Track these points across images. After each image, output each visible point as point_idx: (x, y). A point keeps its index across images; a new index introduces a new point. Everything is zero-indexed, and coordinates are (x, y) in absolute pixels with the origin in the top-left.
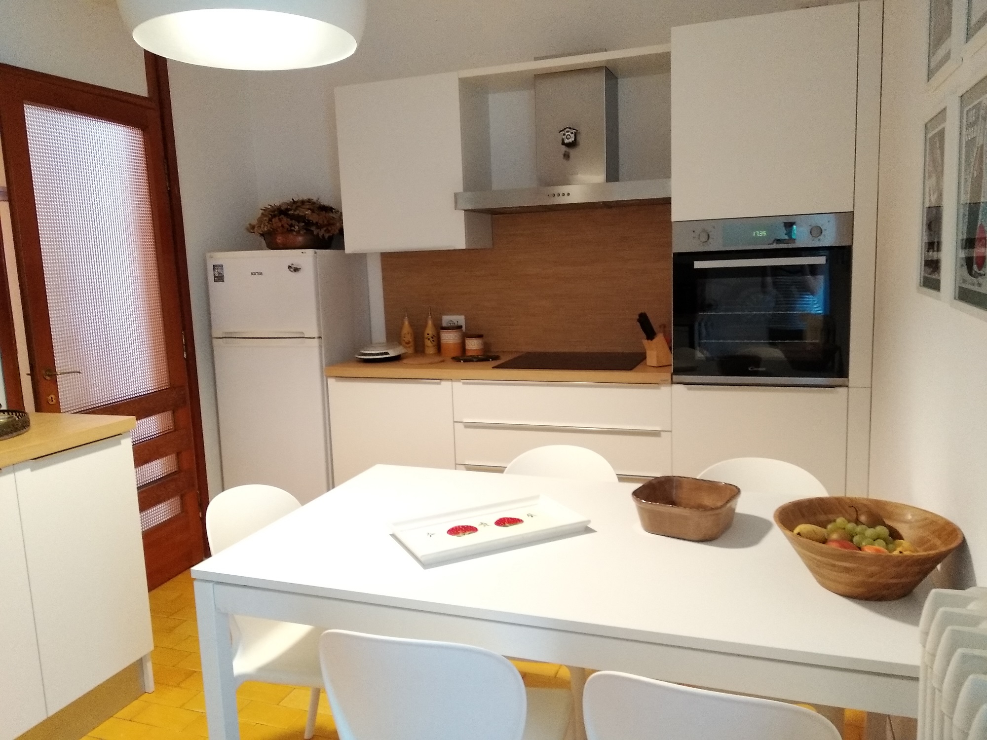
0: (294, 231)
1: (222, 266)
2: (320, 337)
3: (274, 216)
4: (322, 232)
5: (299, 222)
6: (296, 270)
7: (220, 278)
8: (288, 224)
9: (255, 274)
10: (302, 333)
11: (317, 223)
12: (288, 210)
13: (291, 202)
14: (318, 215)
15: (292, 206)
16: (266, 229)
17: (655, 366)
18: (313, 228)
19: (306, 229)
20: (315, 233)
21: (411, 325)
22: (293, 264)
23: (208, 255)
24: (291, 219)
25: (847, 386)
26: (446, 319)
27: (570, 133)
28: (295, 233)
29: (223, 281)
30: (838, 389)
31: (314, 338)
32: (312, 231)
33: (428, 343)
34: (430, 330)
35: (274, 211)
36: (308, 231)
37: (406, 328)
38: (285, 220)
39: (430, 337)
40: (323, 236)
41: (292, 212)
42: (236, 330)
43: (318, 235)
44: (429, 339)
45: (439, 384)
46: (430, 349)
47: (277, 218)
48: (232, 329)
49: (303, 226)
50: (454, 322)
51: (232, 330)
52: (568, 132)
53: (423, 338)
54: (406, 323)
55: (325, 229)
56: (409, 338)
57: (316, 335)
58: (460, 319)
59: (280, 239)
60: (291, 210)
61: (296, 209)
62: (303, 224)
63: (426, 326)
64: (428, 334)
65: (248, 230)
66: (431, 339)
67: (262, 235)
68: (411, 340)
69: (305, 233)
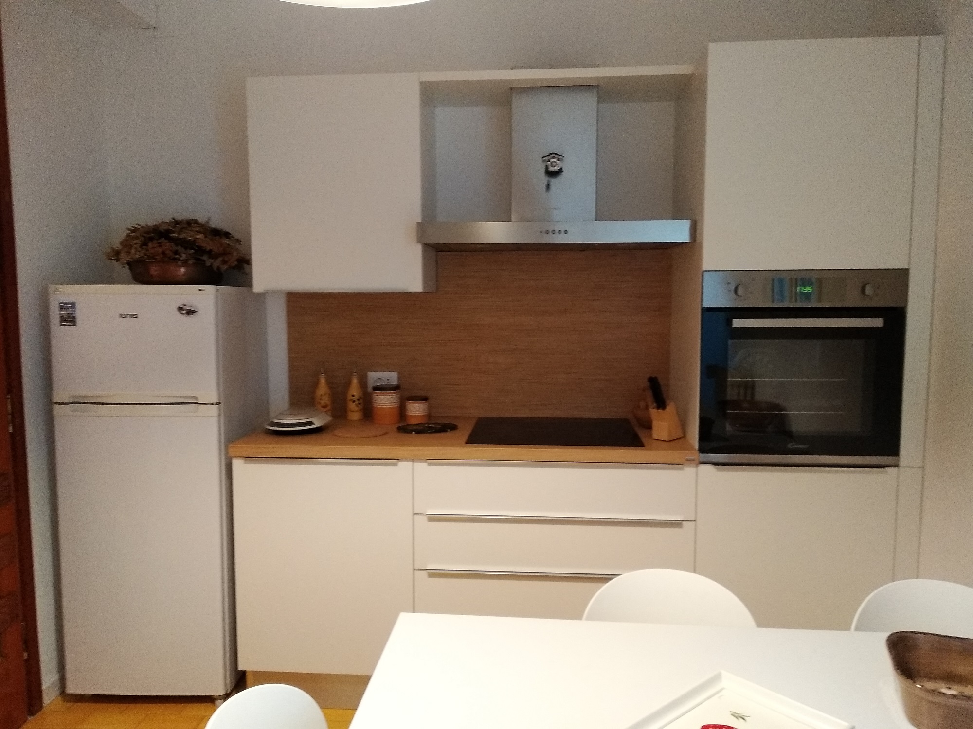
0: (179, 260)
1: (73, 305)
2: (219, 403)
3: (151, 239)
4: (217, 263)
5: (186, 248)
6: (190, 312)
7: (69, 321)
8: (171, 251)
9: (125, 317)
10: (195, 397)
11: (211, 251)
12: (168, 232)
13: (172, 222)
14: (212, 240)
15: (174, 227)
16: (138, 256)
17: (667, 440)
18: (205, 258)
19: (196, 259)
20: (208, 264)
21: (329, 383)
22: (185, 305)
23: (52, 288)
24: (177, 245)
25: (897, 466)
26: (374, 376)
27: (555, 160)
28: (180, 263)
29: (75, 325)
30: (888, 469)
31: (212, 404)
32: (204, 261)
33: (352, 406)
34: (354, 391)
35: (147, 233)
36: (199, 262)
37: (323, 389)
38: (167, 246)
39: (355, 398)
40: (218, 268)
41: (176, 235)
42: (89, 393)
43: (211, 266)
44: (354, 402)
45: (396, 465)
46: (355, 414)
47: (155, 241)
48: (84, 391)
49: (193, 253)
50: (384, 379)
51: (84, 393)
52: (553, 158)
53: (345, 400)
54: (323, 381)
55: (221, 259)
56: (326, 400)
57: (215, 401)
58: (392, 377)
59: (154, 270)
60: (174, 232)
61: (180, 232)
62: (193, 251)
63: (348, 384)
64: (353, 396)
65: (109, 257)
66: (357, 402)
67: (129, 263)
68: (329, 403)
69: (194, 263)
